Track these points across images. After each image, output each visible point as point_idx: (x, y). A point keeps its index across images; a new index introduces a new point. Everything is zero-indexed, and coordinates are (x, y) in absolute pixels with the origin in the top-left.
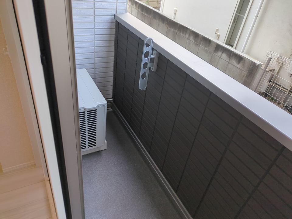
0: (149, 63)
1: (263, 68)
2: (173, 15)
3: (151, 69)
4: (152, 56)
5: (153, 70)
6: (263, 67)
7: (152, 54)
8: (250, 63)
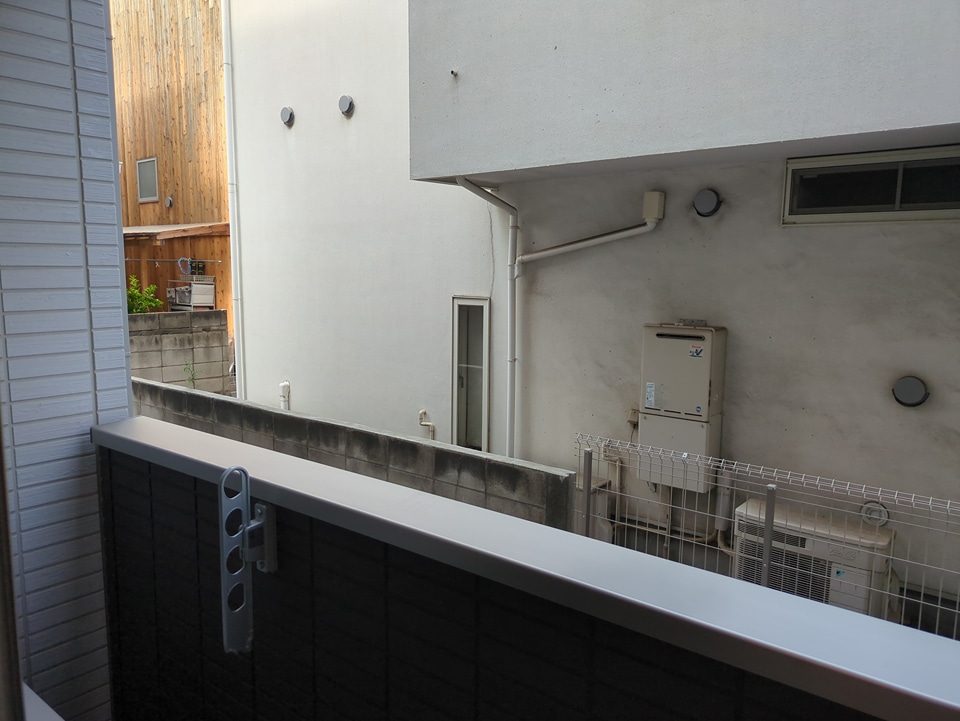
0: (246, 549)
1: (581, 487)
2: (282, 403)
3: (259, 567)
4: (254, 524)
5: (265, 570)
6: (580, 484)
7: (253, 517)
8: (544, 479)
